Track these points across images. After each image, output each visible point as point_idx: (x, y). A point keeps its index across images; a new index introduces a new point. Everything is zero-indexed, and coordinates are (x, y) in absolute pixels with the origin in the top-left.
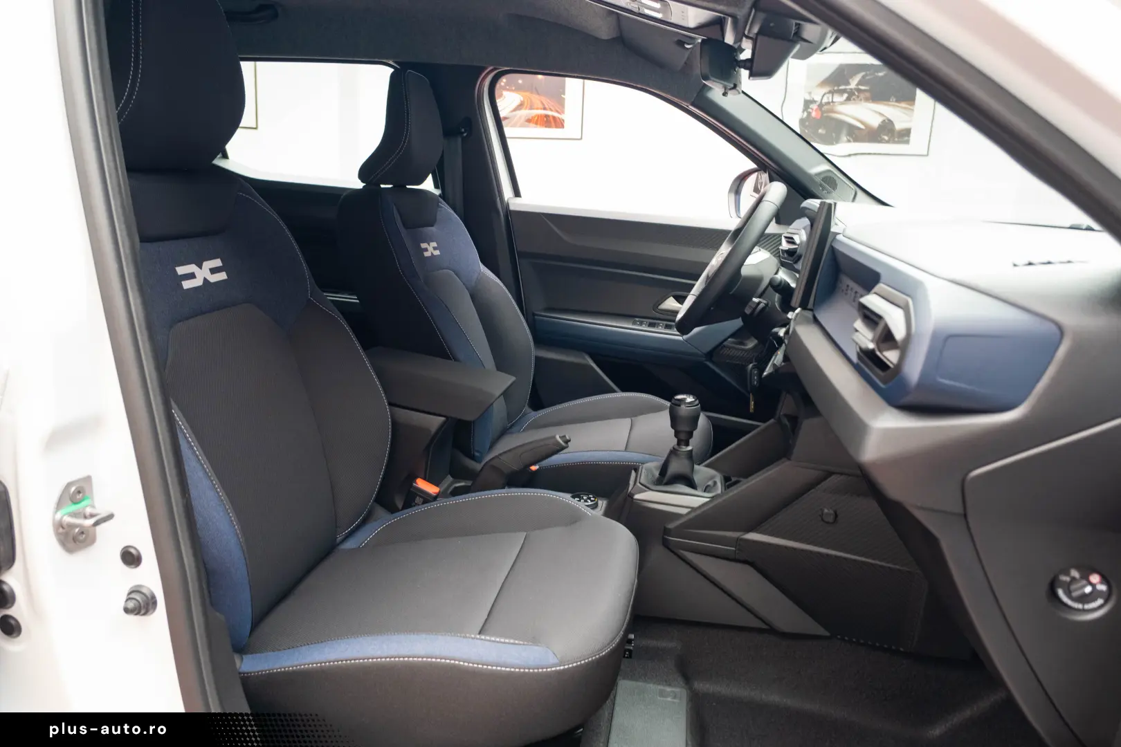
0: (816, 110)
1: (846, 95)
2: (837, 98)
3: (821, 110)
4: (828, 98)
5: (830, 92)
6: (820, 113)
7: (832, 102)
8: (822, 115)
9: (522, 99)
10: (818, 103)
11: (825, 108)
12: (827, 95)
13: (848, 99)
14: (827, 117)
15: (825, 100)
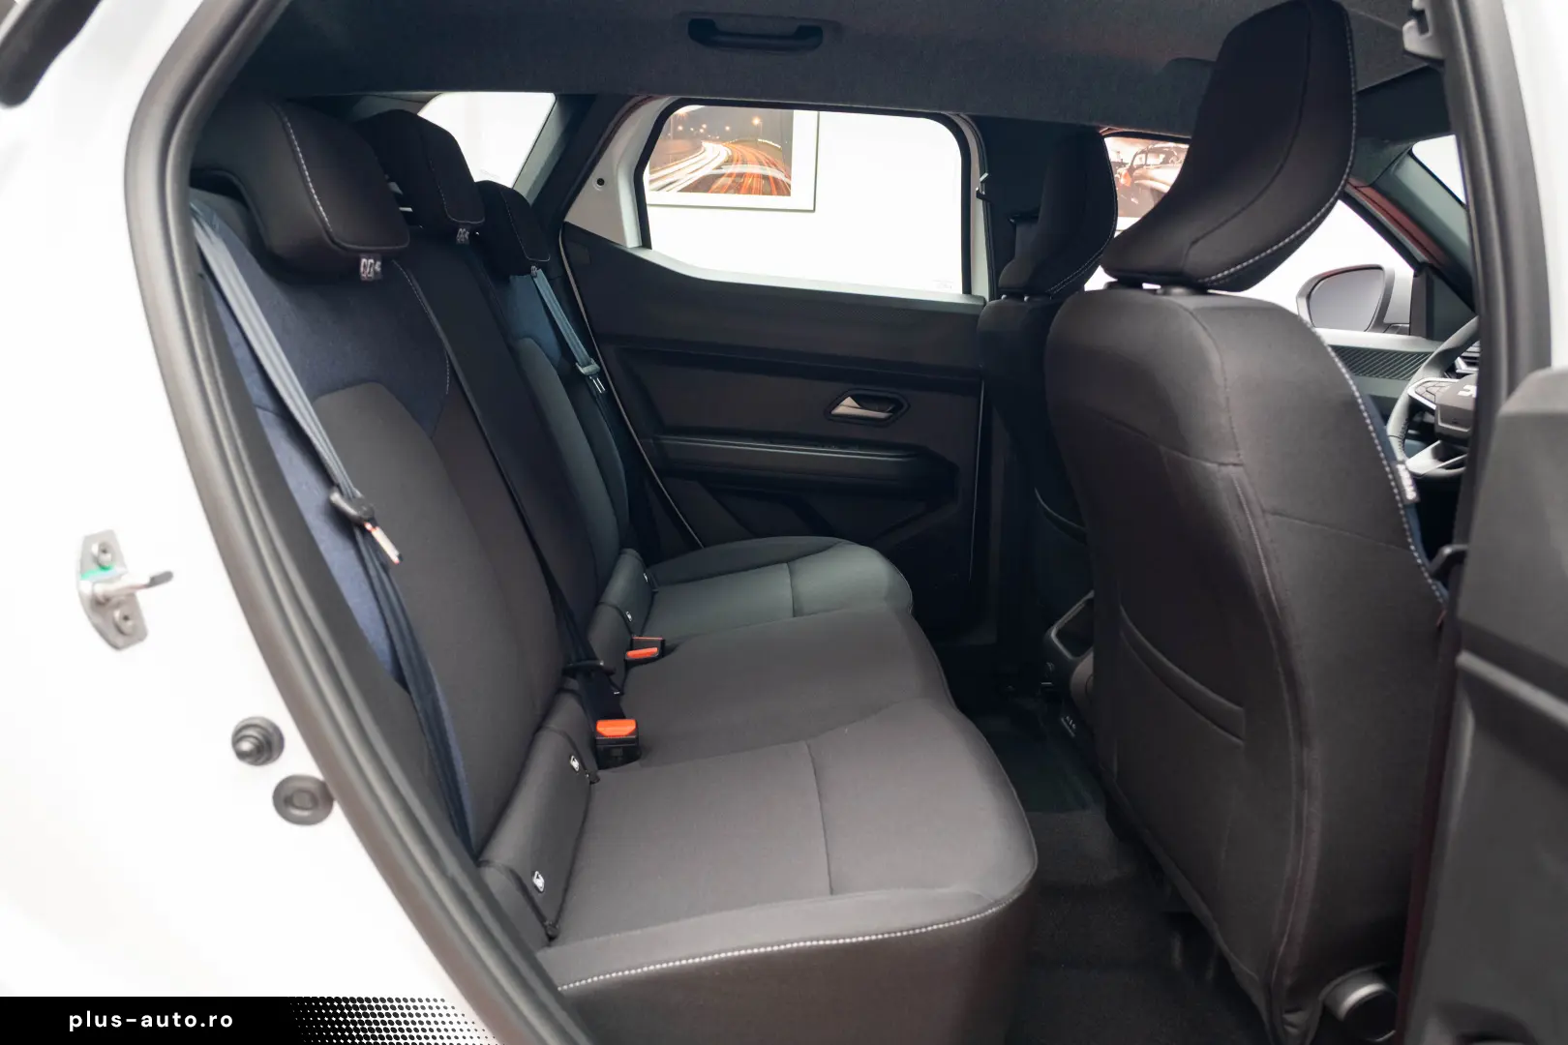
0: (1125, 176)
1: (1162, 156)
2: (1152, 160)
3: (1131, 176)
4: (1141, 159)
5: (1143, 152)
6: (1130, 179)
7: (1146, 165)
8: (1132, 183)
9: (730, 154)
10: (1128, 166)
11: (1137, 172)
12: (1140, 156)
13: (1165, 162)
14: (1139, 185)
15: (1137, 162)
